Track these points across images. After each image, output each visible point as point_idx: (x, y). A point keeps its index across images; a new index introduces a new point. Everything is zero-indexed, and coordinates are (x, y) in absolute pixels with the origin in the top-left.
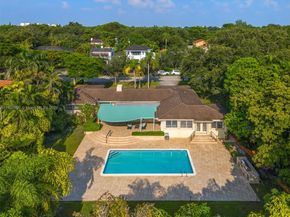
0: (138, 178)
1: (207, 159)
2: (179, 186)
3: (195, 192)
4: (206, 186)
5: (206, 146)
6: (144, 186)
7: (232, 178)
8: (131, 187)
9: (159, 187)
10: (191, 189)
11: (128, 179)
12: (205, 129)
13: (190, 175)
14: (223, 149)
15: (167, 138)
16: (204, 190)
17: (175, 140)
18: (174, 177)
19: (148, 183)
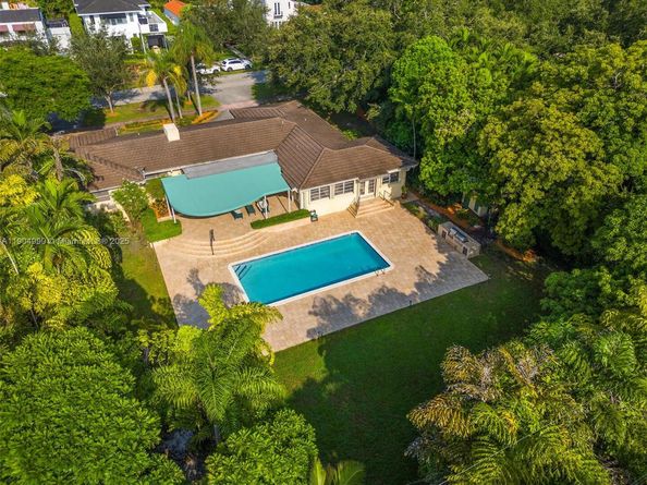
0: (315, 298)
1: (394, 238)
2: (381, 290)
3: (407, 292)
4: (416, 280)
5: (381, 216)
6: (334, 306)
7: (443, 258)
8: (316, 314)
9: (356, 300)
10: (400, 290)
11: (303, 304)
12: (372, 189)
13: (387, 270)
14: (407, 215)
15: (314, 218)
16: (418, 285)
17: (329, 219)
18: (367, 280)
19: (335, 300)
